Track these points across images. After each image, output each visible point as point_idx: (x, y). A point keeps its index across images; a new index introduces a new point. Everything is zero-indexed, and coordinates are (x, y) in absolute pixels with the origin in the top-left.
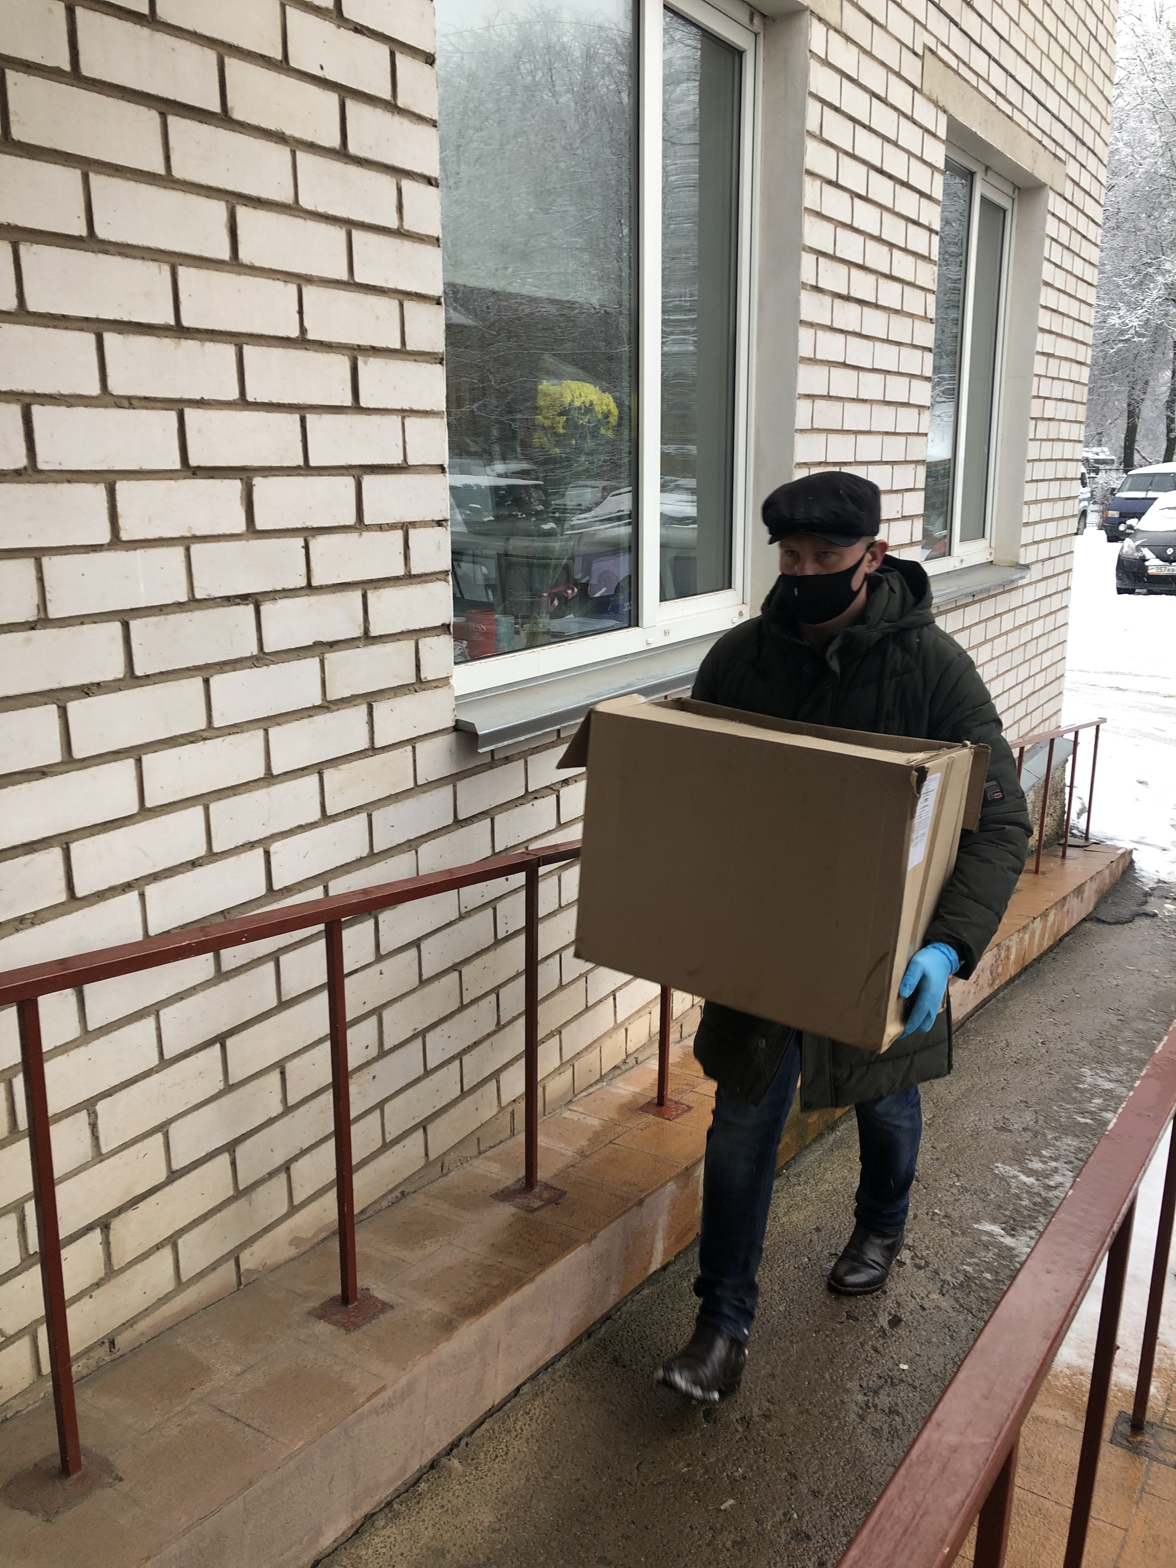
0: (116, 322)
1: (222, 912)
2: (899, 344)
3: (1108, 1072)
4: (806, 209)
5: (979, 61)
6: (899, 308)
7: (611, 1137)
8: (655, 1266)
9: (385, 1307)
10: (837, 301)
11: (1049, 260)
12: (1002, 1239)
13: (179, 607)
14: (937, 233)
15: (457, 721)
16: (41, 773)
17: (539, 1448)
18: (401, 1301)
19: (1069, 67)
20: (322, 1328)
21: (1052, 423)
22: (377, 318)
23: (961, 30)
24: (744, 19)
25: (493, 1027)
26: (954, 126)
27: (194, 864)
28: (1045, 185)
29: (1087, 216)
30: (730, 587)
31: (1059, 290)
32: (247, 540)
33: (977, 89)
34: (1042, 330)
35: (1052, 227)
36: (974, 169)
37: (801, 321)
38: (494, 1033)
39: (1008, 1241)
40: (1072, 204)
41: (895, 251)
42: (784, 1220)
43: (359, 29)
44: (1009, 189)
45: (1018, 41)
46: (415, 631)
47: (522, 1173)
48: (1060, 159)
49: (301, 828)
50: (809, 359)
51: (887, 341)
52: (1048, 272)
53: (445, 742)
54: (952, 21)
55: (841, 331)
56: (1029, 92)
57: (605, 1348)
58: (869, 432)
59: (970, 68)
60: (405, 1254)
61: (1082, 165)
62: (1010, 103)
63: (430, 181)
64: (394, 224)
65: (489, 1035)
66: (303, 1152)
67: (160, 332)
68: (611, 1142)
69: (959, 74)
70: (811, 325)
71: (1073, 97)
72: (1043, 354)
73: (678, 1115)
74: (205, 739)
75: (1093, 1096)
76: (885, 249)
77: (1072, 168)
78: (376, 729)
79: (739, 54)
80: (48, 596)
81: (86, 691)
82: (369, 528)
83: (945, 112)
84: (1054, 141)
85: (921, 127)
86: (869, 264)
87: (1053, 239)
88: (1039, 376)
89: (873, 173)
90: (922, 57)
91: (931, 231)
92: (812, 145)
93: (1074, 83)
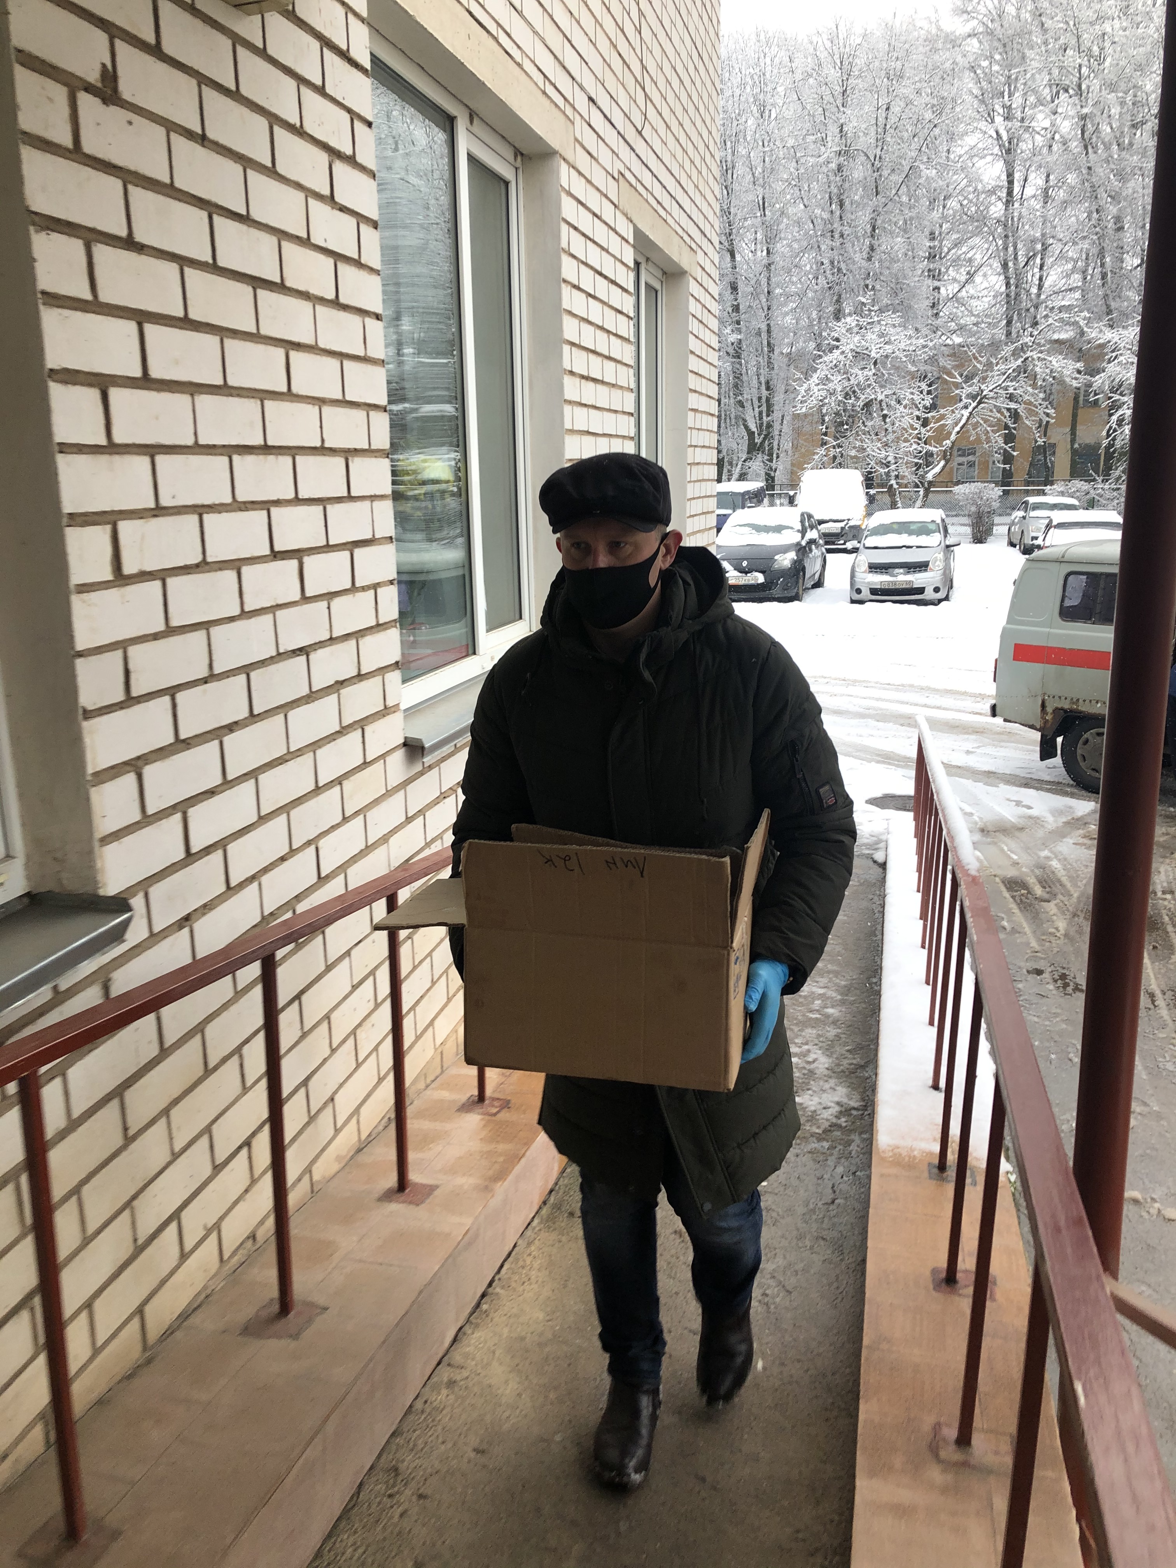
0: (238, 446)
1: (296, 897)
2: (616, 412)
4: (565, 310)
5: (647, 178)
6: (614, 382)
9: (432, 1188)
10: (583, 381)
11: (692, 333)
13: (271, 660)
14: (631, 319)
15: (406, 738)
16: (211, 793)
17: (550, 1272)
19: (694, 174)
20: (394, 1207)
21: (700, 467)
22: (357, 426)
23: (637, 155)
24: (511, 158)
25: (429, 984)
26: (638, 232)
27: (283, 859)
28: (686, 272)
29: (710, 294)
30: (521, 618)
31: (698, 356)
32: (301, 605)
33: (647, 201)
34: (691, 390)
35: (692, 306)
36: (641, 261)
37: (565, 401)
38: (430, 988)
40: (701, 285)
41: (611, 337)
43: (343, 209)
44: (659, 274)
45: (667, 159)
46: (382, 668)
47: (476, 1093)
48: (693, 249)
49: (334, 828)
50: (570, 430)
51: (610, 410)
52: (692, 343)
53: (400, 754)
54: (633, 149)
55: (585, 405)
56: (675, 199)
59: (642, 184)
60: (426, 1154)
62: (665, 209)
63: (378, 317)
64: (362, 354)
65: (428, 990)
66: (341, 1085)
67: (256, 451)
69: (638, 191)
70: (570, 402)
71: (698, 199)
72: (692, 410)
74: (287, 761)
76: (606, 335)
77: (700, 256)
78: (366, 748)
79: (507, 183)
80: (214, 658)
81: (231, 727)
82: (358, 590)
83: (631, 221)
84: (689, 236)
85: (620, 236)
86: (598, 350)
87: (693, 316)
88: (690, 428)
89: (597, 276)
90: (617, 181)
91: (628, 317)
92: (565, 258)
93: (698, 187)
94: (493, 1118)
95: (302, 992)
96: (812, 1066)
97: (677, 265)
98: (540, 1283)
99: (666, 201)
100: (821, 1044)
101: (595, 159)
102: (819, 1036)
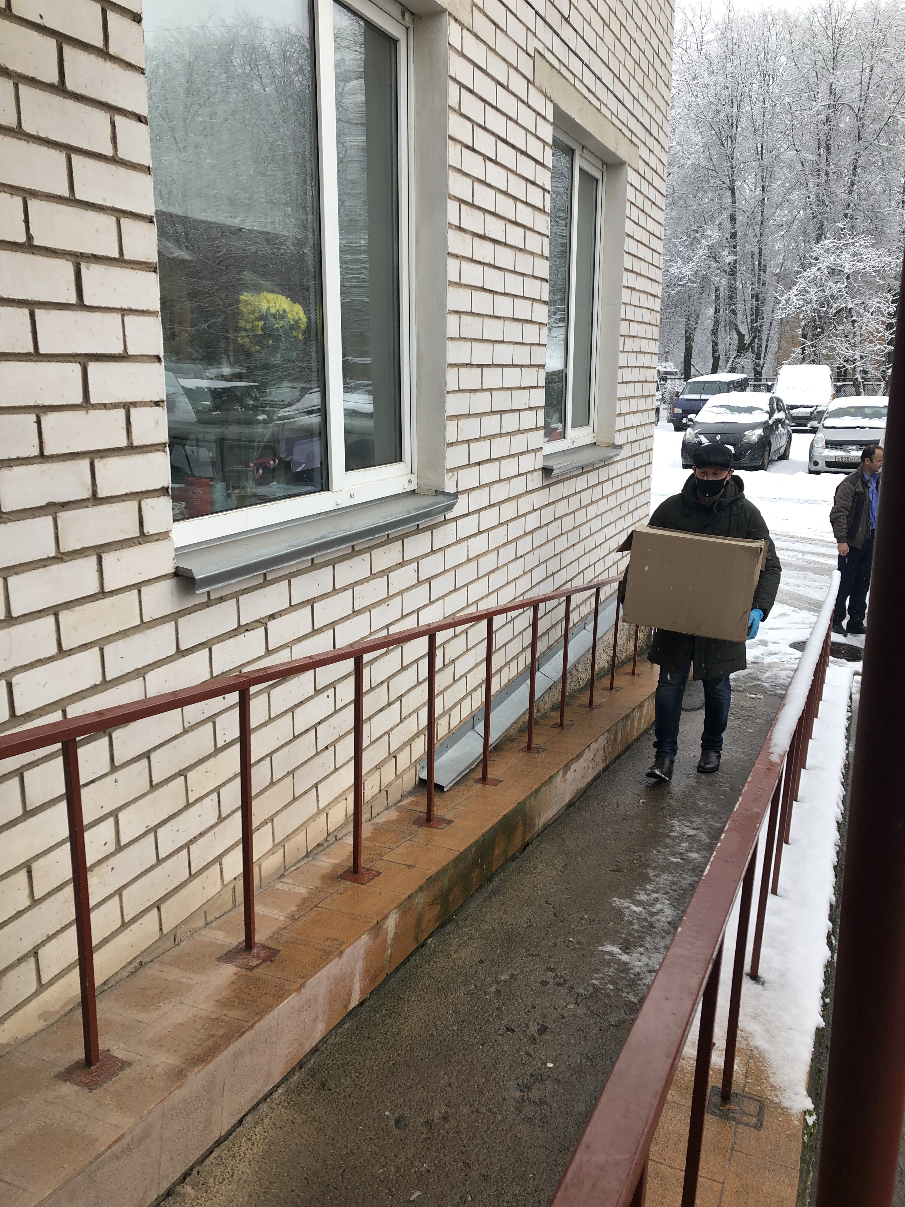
2: (523, 275)
3: (691, 822)
4: (450, 166)
5: (575, 65)
6: (523, 247)
7: (316, 901)
8: (354, 1003)
9: (125, 1064)
10: (476, 239)
11: (630, 218)
12: (620, 957)
14: (549, 192)
15: (177, 568)
17: (260, 1168)
18: (139, 1057)
19: (639, 76)
20: (67, 1089)
21: (636, 340)
22: (97, 230)
23: (561, 39)
24: (397, 14)
25: (215, 820)
26: (558, 112)
28: (624, 163)
29: (655, 188)
30: (401, 460)
31: (637, 241)
33: (574, 86)
34: (626, 270)
35: (631, 194)
36: (574, 147)
37: (449, 253)
38: (217, 824)
39: (625, 958)
40: (644, 178)
41: (518, 203)
42: (455, 956)
44: (599, 165)
45: (603, 52)
46: (137, 493)
47: (243, 938)
48: (634, 144)
50: (456, 283)
51: (514, 272)
52: (629, 228)
53: (167, 585)
54: (555, 32)
55: (480, 263)
56: (612, 92)
57: (314, 1075)
58: (503, 342)
59: (569, 70)
60: (142, 1016)
61: (650, 150)
62: (598, 99)
63: (140, 119)
64: (109, 153)
65: (212, 827)
66: (50, 938)
68: (316, 906)
69: (561, 74)
70: (457, 256)
71: (643, 99)
72: (628, 287)
73: (369, 880)
75: (681, 841)
76: (511, 201)
77: (644, 152)
78: (105, 576)
79: (394, 42)
82: (94, 407)
83: (551, 101)
84: (630, 130)
85: (534, 111)
86: (499, 212)
87: (632, 203)
88: (626, 304)
89: (500, 143)
90: (533, 58)
91: (544, 190)
92: (453, 118)
93: (643, 89)
96: (654, 919)
97: (614, 155)
98: (241, 1182)
99: (601, 92)
100: (672, 892)
102: (674, 883)
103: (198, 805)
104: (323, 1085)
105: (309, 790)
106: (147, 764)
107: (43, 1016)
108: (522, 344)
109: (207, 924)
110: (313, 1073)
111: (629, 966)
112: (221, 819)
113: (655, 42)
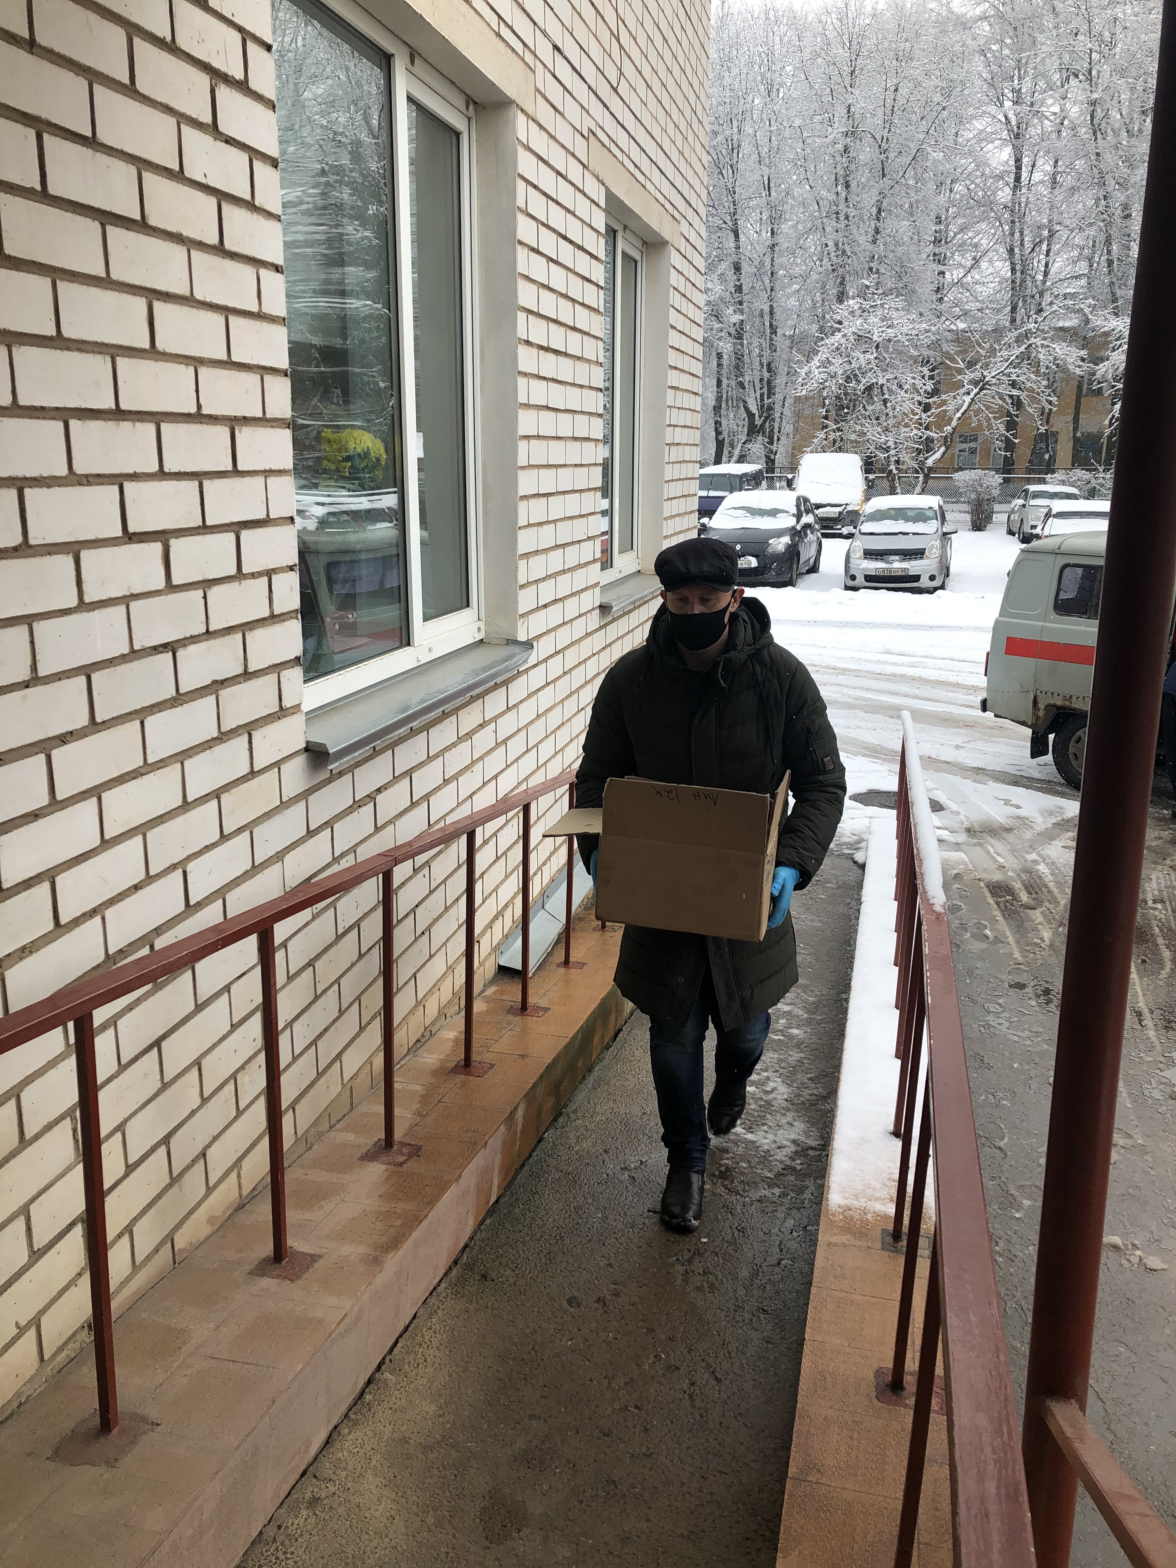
0: (77, 409)
1: (156, 929)
2: (581, 386)
4: (521, 274)
5: (623, 139)
6: (580, 355)
7: (437, 1097)
8: (493, 1199)
9: (314, 1258)
10: (542, 352)
11: (673, 307)
12: (746, 1136)
13: (123, 659)
14: (602, 288)
15: (308, 742)
16: (35, 816)
17: (450, 1351)
18: (325, 1251)
19: (679, 140)
20: (267, 1282)
21: (681, 447)
22: (247, 391)
23: (611, 113)
24: (462, 105)
25: (337, 1014)
26: (610, 196)
27: (136, 888)
28: (668, 242)
29: (695, 267)
30: (468, 606)
31: (680, 332)
32: (166, 595)
33: (622, 163)
34: (670, 366)
35: (675, 279)
36: (616, 228)
37: (519, 372)
38: (338, 1018)
39: (750, 1136)
40: (685, 257)
41: (576, 305)
42: (577, 1148)
43: (230, 141)
44: (639, 244)
45: (647, 120)
46: (278, 664)
47: (382, 1136)
48: (676, 219)
49: (207, 848)
50: (525, 405)
51: (573, 385)
52: (674, 318)
53: (300, 761)
54: (605, 106)
55: (544, 378)
56: (655, 164)
57: (472, 1269)
58: (565, 466)
59: (617, 145)
60: (308, 1215)
61: (690, 224)
62: (644, 174)
63: (277, 269)
64: (255, 309)
65: (334, 1021)
66: (215, 1139)
67: (105, 416)
68: (439, 1102)
69: (611, 152)
70: (525, 374)
71: (683, 167)
72: (672, 387)
73: (485, 1072)
74: (142, 775)
76: (570, 304)
77: (684, 227)
78: (254, 755)
79: (458, 134)
80: (38, 657)
81: (63, 739)
82: (246, 577)
83: (603, 184)
84: (672, 204)
85: (589, 198)
86: (560, 319)
87: (675, 288)
88: (669, 407)
89: (560, 239)
90: (587, 139)
91: (598, 286)
92: (521, 219)
93: (683, 154)
94: (400, 1169)
95: (164, 1037)
96: (770, 1097)
97: (658, 235)
98: (436, 1365)
99: (645, 165)
100: (781, 1071)
101: (560, 113)
103: (323, 998)
104: (484, 1277)
105: (409, 980)
106: (285, 954)
107: (211, 1220)
108: (581, 465)
109: (331, 1127)
110: (469, 1267)
111: (757, 1144)
112: (341, 1013)
113: (692, 98)
